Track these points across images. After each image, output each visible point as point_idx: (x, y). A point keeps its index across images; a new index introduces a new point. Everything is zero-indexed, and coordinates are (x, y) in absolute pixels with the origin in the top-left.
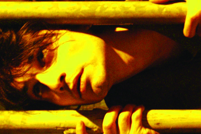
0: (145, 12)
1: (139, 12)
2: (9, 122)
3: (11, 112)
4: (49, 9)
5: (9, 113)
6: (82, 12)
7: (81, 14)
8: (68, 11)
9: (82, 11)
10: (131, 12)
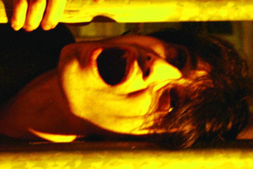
0: (13, 160)
1: (20, 161)
2: (199, 5)
3: (197, 20)
4: (146, 163)
5: (201, 18)
6: (100, 159)
7: (103, 157)
8: (120, 160)
9: (100, 161)
10: (32, 160)
